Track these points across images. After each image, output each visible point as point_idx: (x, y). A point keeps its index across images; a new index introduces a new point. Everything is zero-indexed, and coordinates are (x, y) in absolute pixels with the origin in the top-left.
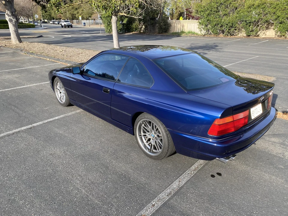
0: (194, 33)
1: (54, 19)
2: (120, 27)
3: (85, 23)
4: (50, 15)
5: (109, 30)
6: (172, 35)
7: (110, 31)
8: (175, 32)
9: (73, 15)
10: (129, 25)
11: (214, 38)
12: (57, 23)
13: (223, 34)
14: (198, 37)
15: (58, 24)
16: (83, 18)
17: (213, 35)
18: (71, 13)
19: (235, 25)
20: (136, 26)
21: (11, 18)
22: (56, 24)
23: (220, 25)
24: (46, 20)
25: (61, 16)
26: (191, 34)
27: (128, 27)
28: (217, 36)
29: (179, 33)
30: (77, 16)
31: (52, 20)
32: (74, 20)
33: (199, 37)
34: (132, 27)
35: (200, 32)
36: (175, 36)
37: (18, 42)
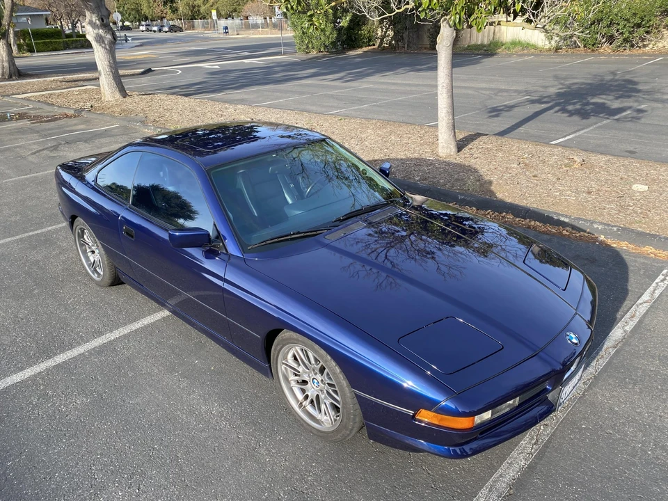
0: (528, 44)
1: (146, 18)
2: (332, 37)
3: (226, 28)
4: (138, 11)
5: (305, 47)
6: (468, 52)
7: (308, 47)
8: (473, 43)
9: (194, 7)
10: (353, 29)
11: (586, 56)
12: (155, 28)
13: (611, 44)
14: (540, 55)
15: (160, 31)
16: (219, 16)
17: (582, 48)
18: (188, 4)
19: (650, 20)
20: (369, 31)
21: (101, 31)
22: (155, 31)
23: (605, 23)
24: (127, 23)
25: (165, 12)
26: (520, 48)
27: (351, 36)
28: (593, 51)
29: (485, 46)
30: (203, 9)
31: (143, 23)
32: (196, 19)
33: (545, 55)
34: (361, 34)
35: (547, 42)
36: (478, 55)
37: (118, 95)
